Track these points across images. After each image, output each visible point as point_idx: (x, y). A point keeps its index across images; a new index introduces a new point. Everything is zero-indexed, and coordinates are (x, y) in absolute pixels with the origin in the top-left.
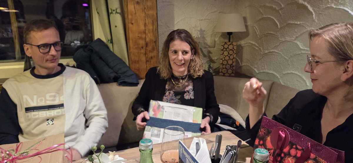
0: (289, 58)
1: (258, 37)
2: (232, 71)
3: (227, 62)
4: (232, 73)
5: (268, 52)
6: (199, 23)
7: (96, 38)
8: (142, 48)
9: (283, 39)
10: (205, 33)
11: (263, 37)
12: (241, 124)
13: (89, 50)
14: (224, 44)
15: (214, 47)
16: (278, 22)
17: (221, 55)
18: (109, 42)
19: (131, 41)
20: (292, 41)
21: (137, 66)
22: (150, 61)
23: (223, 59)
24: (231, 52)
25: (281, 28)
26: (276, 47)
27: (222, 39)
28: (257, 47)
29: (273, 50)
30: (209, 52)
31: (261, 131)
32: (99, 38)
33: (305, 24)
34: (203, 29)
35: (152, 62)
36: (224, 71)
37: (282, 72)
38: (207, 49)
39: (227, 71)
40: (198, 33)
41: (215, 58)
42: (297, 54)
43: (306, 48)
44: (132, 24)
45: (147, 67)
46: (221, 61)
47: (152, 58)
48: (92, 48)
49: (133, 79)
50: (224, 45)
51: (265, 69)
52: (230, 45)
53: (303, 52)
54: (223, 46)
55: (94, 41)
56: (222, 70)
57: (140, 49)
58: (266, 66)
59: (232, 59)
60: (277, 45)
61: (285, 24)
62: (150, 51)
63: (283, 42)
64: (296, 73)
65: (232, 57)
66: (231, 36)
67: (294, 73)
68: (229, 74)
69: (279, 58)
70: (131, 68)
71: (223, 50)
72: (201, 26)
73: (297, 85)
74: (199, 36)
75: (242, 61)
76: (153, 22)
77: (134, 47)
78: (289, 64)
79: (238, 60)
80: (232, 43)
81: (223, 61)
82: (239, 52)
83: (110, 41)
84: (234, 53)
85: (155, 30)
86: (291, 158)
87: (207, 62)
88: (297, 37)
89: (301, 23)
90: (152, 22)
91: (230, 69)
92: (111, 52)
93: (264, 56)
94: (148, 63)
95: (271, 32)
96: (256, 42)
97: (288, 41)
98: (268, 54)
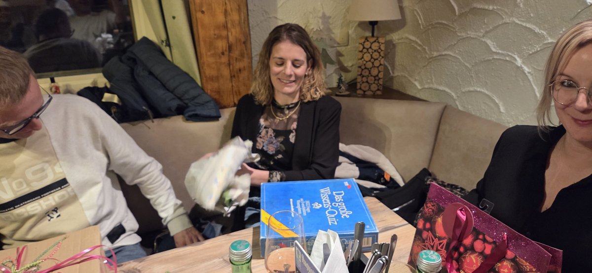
0: (473, 66)
1: (421, 29)
2: (378, 86)
3: (370, 71)
4: (378, 90)
5: (438, 54)
6: (319, 4)
7: (139, 37)
8: (223, 54)
9: (464, 35)
10: (331, 21)
11: (429, 29)
12: (392, 177)
13: (129, 59)
14: (363, 40)
15: (345, 45)
16: (456, 4)
17: (359, 59)
18: (164, 44)
19: (202, 44)
20: (479, 38)
21: (216, 85)
22: (238, 76)
23: (363, 67)
24: (375, 55)
25: (461, 15)
26: (451, 47)
27: (360, 30)
28: (420, 45)
29: (446, 52)
30: (339, 54)
31: (427, 207)
32: (146, 36)
33: (502, 10)
34: (328, 14)
35: (241, 79)
36: (365, 86)
37: (460, 88)
38: (335, 48)
39: (370, 86)
40: (318, 22)
41: (348, 64)
42: (486, 61)
43: (501, 50)
44: (203, 12)
45: (232, 86)
46: (360, 70)
47: (240, 70)
48: (133, 56)
49: (209, 109)
50: (364, 42)
51: (432, 83)
52: (373, 42)
53: (495, 57)
54: (363, 45)
55: (136, 41)
56: (361, 85)
57: (220, 57)
58: (433, 77)
59: (378, 67)
60: (453, 44)
61: (467, 9)
62: (236, 59)
63: (464, 39)
64: (483, 90)
65: (377, 64)
66: (376, 26)
67: (479, 92)
68: (373, 91)
69: (456, 65)
70: (206, 91)
71: (361, 51)
72: (323, 9)
73: (484, 110)
74: (321, 28)
75: (393, 67)
76: (239, 6)
77: (209, 53)
78: (472, 76)
79: (388, 66)
80: (377, 39)
81: (362, 70)
82: (389, 53)
83: (166, 43)
84: (380, 56)
85: (243, 21)
86: (475, 255)
87: (335, 71)
88: (487, 32)
89: (495, 8)
90: (238, 8)
91: (374, 83)
92: (169, 61)
93: (430, 62)
94: (234, 79)
95: (443, 22)
96: (418, 38)
97: (472, 38)
98: (439, 58)
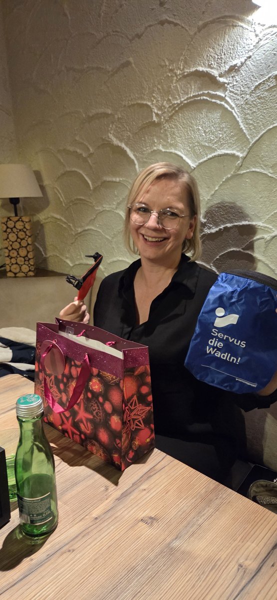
0: (113, 237)
1: (63, 206)
2: (29, 267)
3: (18, 252)
4: (30, 271)
5: (82, 230)
9: (100, 208)
11: (70, 206)
14: (5, 220)
16: (90, 179)
20: (113, 210)
23: (10, 248)
24: (21, 235)
25: (95, 189)
26: (92, 222)
28: (65, 223)
29: (89, 227)
33: (127, 181)
36: (15, 268)
37: (105, 260)
39: (20, 267)
46: (7, 251)
50: (7, 222)
51: (82, 259)
52: (17, 221)
54: (6, 225)
56: (10, 267)
58: (82, 253)
59: (26, 247)
60: (93, 218)
61: (99, 183)
63: (101, 212)
65: (24, 243)
68: (24, 273)
69: (98, 239)
71: (6, 231)
75: (45, 249)
79: (40, 247)
80: (21, 218)
81: (10, 251)
84: (26, 235)
91: (25, 264)
96: (62, 215)
97: (107, 211)
98: (83, 233)
